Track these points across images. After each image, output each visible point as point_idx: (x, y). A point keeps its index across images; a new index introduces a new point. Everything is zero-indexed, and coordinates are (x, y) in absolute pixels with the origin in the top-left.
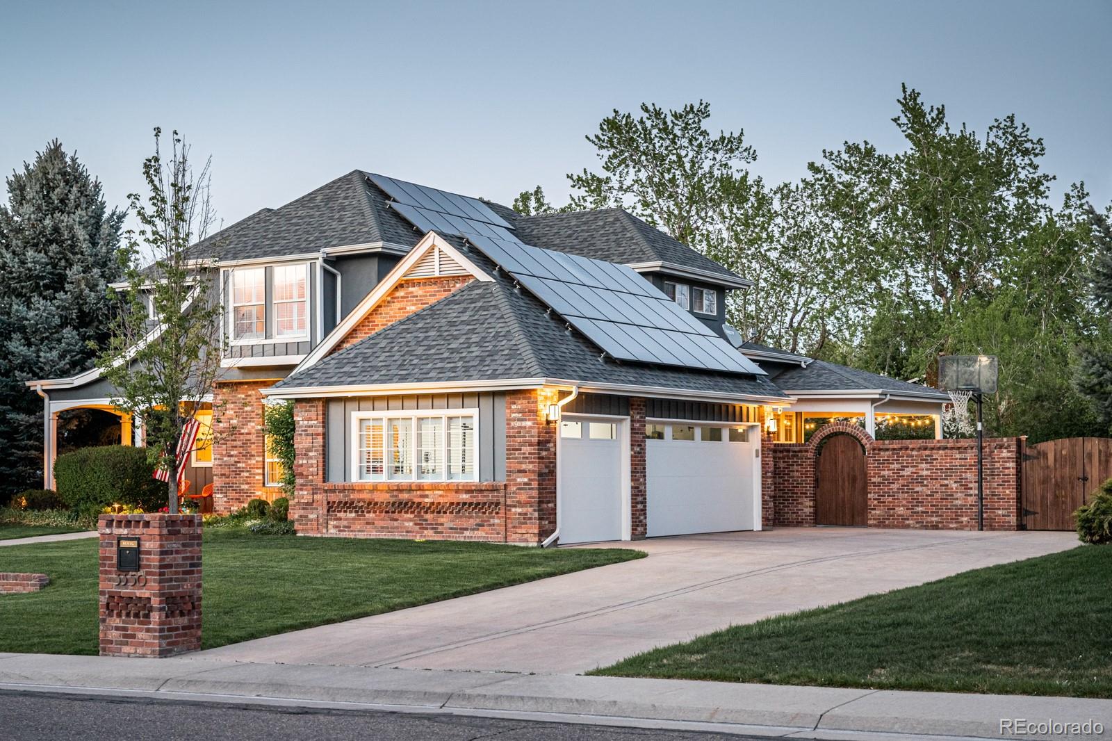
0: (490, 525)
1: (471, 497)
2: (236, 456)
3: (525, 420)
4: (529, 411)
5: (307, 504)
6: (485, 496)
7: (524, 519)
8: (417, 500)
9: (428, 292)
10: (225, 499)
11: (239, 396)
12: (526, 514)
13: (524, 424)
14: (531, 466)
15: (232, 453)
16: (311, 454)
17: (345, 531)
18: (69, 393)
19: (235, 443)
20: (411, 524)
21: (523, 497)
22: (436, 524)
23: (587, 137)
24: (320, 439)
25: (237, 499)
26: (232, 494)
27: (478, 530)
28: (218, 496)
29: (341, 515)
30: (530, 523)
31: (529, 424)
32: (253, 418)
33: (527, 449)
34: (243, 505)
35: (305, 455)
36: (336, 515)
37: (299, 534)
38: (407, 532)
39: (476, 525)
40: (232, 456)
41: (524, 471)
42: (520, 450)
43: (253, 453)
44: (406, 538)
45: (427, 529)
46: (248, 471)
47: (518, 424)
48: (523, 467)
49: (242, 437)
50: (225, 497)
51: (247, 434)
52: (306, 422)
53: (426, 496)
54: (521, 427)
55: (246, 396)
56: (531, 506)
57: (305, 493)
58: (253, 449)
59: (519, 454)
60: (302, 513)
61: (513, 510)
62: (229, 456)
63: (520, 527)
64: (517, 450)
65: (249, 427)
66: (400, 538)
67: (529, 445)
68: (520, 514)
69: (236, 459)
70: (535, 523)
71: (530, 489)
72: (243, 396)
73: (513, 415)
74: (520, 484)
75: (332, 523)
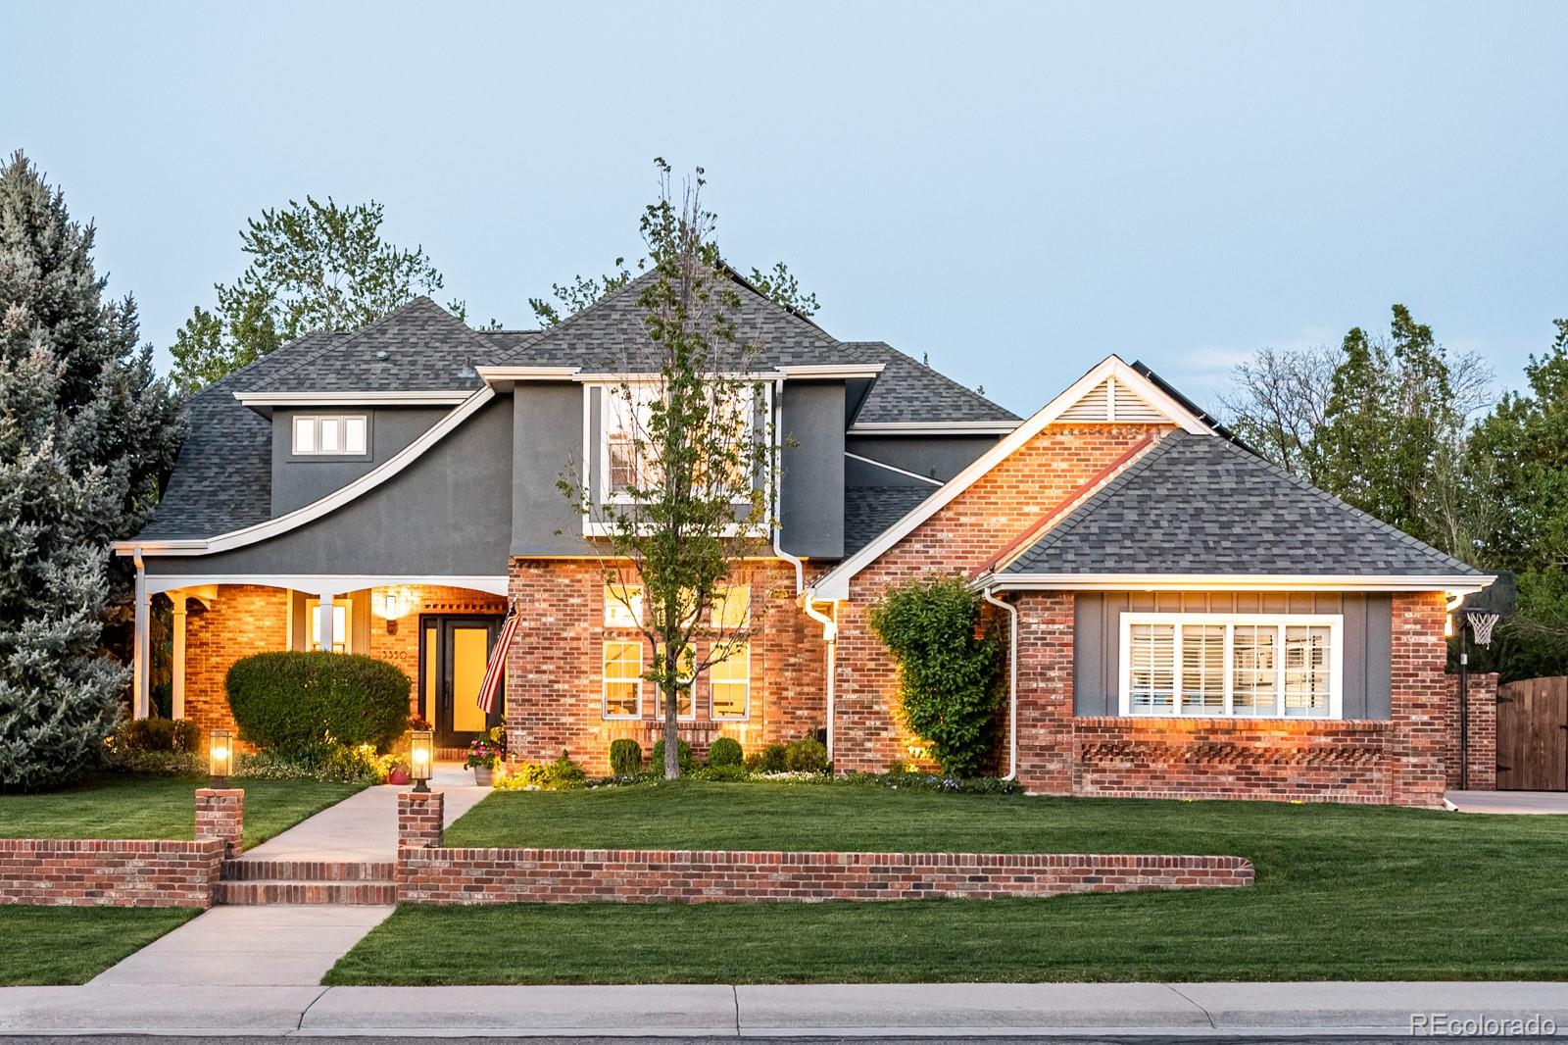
0: (1365, 781)
1: (1334, 740)
2: (551, 672)
3: (1426, 634)
4: (1434, 622)
5: (1042, 748)
6: (1358, 740)
7: (1423, 772)
8: (1240, 745)
9: (1089, 443)
10: (531, 739)
11: (560, 580)
12: (1425, 766)
13: (1422, 639)
14: (1436, 700)
15: (544, 667)
16: (1052, 674)
17: (1113, 789)
18: (193, 564)
19: (549, 653)
20: (1231, 779)
21: (1423, 741)
22: (1274, 779)
23: (249, 220)
24: (1069, 651)
25: (551, 738)
26: (542, 730)
27: (1345, 787)
28: (516, 733)
29: (1105, 764)
30: (1432, 778)
31: (1432, 639)
32: (586, 615)
33: (1428, 675)
34: (563, 747)
35: (1041, 674)
36: (1097, 765)
37: (1029, 793)
38: (1224, 790)
39: (1342, 781)
40: (544, 672)
41: (1423, 706)
42: (1417, 675)
43: (584, 668)
44: (1221, 798)
45: (1258, 786)
46: (573, 696)
47: (1414, 639)
48: (1423, 699)
49: (562, 644)
50: (529, 734)
51: (572, 639)
52: (1043, 627)
53: (1259, 739)
54: (1420, 645)
55: (572, 581)
56: (1433, 755)
57: (1042, 731)
58: (585, 663)
59: (1414, 681)
60: (1036, 761)
61: (1404, 760)
62: (537, 672)
63: (1415, 784)
64: (1412, 675)
65: (578, 629)
66: (1214, 798)
67: (1431, 670)
68: (1415, 766)
69: (552, 677)
70: (1441, 778)
71: (1432, 731)
72: (567, 581)
73: (1407, 627)
74: (1416, 724)
75: (1089, 776)
